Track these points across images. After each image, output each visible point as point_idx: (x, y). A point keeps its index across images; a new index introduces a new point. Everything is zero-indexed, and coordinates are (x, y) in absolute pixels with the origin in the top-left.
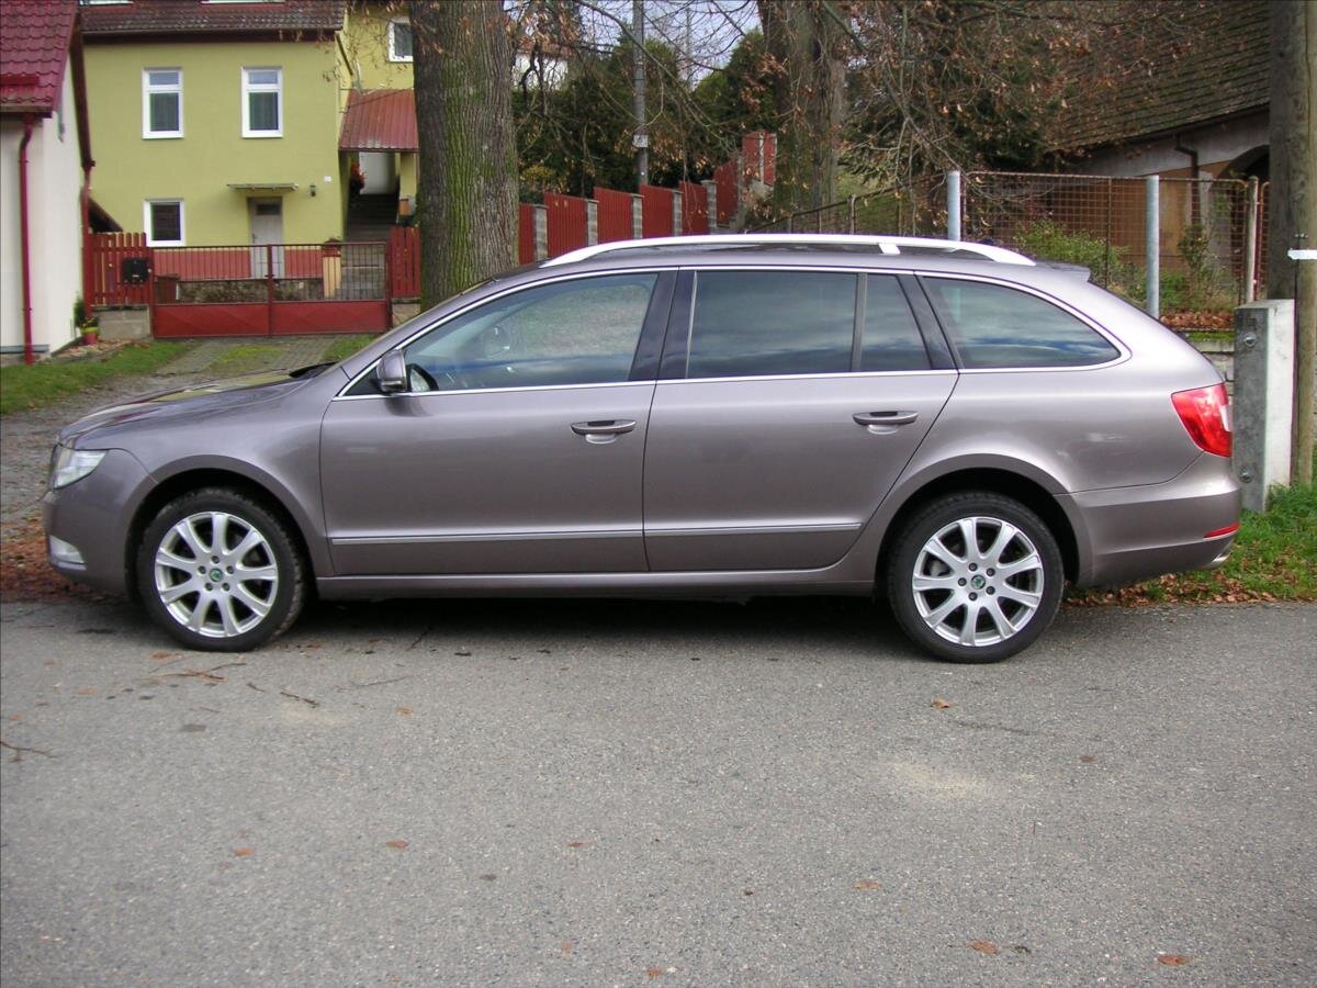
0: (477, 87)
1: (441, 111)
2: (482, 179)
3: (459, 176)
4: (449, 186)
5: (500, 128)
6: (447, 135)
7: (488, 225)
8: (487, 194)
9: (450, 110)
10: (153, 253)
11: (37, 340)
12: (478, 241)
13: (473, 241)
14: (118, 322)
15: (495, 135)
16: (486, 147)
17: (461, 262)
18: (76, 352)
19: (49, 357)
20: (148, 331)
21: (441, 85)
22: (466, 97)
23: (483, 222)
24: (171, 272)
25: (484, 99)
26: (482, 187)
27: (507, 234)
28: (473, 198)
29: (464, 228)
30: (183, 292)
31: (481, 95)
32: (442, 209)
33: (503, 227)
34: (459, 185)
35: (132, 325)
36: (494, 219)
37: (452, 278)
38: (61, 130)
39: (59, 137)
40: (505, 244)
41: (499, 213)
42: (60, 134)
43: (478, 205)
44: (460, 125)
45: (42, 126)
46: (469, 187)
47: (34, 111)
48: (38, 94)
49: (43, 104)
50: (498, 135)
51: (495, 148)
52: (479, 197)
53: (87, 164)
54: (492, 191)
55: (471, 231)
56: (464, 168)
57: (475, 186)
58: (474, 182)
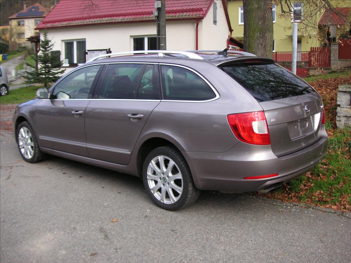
0: (258, 5)
1: (247, 13)
2: (259, 32)
3: (251, 32)
4: (249, 35)
5: (265, 17)
6: (249, 20)
7: (260, 46)
8: (260, 37)
9: (250, 12)
13: (255, 51)
15: (263, 19)
16: (260, 23)
21: (248, 5)
22: (254, 8)
23: (258, 45)
25: (260, 8)
26: (258, 35)
28: (255, 39)
29: (252, 48)
31: (259, 8)
33: (265, 47)
34: (251, 35)
36: (262, 45)
38: (215, 22)
39: (214, 24)
40: (265, 52)
41: (263, 43)
42: (214, 23)
43: (257, 41)
44: (252, 17)
45: (202, 21)
46: (254, 35)
47: (199, 17)
48: (201, 13)
49: (202, 16)
50: (264, 19)
51: (263, 23)
52: (257, 38)
53: (231, 30)
54: (261, 36)
55: (254, 48)
56: (253, 30)
57: (256, 35)
58: (256, 33)
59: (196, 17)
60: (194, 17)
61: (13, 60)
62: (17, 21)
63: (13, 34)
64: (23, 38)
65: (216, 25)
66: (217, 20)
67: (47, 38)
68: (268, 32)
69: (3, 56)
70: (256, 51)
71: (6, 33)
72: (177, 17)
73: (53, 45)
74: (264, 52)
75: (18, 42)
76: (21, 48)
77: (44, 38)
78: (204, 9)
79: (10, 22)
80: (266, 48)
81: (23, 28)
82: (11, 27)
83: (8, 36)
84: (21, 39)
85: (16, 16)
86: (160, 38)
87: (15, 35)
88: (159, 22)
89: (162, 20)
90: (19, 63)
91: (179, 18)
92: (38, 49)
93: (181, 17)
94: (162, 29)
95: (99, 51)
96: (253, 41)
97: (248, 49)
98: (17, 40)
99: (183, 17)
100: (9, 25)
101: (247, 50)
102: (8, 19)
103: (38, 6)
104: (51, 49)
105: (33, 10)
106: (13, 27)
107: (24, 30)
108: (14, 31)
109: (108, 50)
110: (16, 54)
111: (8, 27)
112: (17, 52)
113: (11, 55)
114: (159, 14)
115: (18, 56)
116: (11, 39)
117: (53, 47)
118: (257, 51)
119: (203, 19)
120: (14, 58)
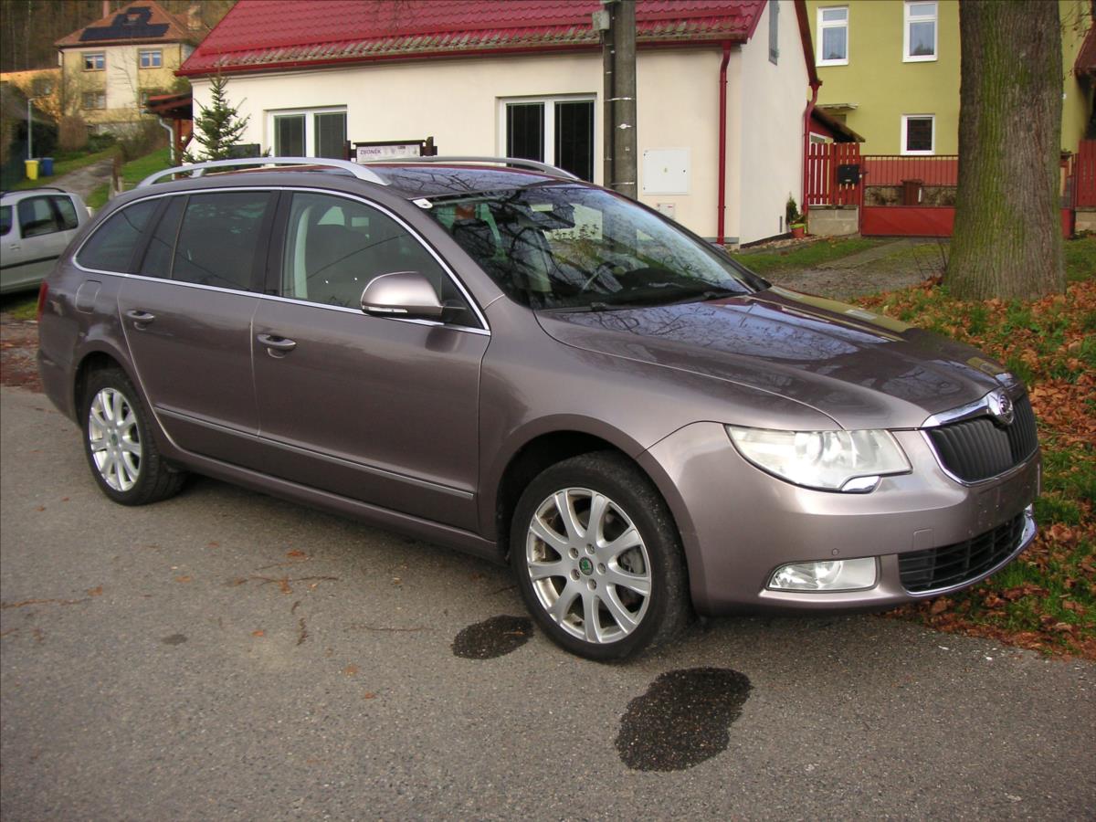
1: (979, 20)
2: (1018, 87)
3: (993, 84)
4: (982, 94)
5: (1041, 34)
7: (1022, 134)
8: (1023, 103)
10: (864, 160)
11: (730, 233)
12: (1010, 151)
13: (1005, 150)
14: (830, 220)
15: (1034, 41)
16: (1023, 54)
17: (991, 172)
18: (778, 244)
19: (739, 248)
20: (856, 228)
23: (1016, 131)
24: (917, 178)
26: (1017, 95)
27: (1043, 144)
28: (1006, 106)
29: (996, 138)
30: (925, 195)
32: (975, 118)
33: (1039, 136)
34: (992, 93)
35: (844, 223)
37: (981, 188)
38: (774, 54)
39: (770, 60)
40: (1040, 154)
41: (1035, 122)
42: (772, 58)
43: (1012, 114)
44: (997, 32)
45: (740, 51)
46: (1003, 96)
47: (733, 38)
48: (738, 23)
49: (741, 32)
50: (1037, 41)
51: (1034, 54)
52: (1013, 106)
53: (815, 83)
54: (1028, 98)
55: (1003, 140)
56: (999, 76)
57: (1010, 95)
58: (1009, 90)
59: (721, 38)
60: (713, 36)
61: (74, 178)
62: (82, 53)
63: (73, 93)
64: (102, 107)
65: (776, 64)
66: (779, 47)
67: (224, 101)
68: (1048, 87)
69: (41, 163)
70: (1007, 150)
71: (48, 92)
72: (655, 38)
73: (242, 126)
74: (1037, 154)
75: (86, 120)
76: (97, 137)
77: (216, 103)
78: (745, 12)
79: (60, 55)
80: (1043, 139)
81: (102, 76)
82: (63, 73)
83: (53, 100)
84: (97, 111)
85: (78, 37)
86: (617, 105)
87: (77, 98)
88: (613, 52)
89: (624, 45)
90: (95, 185)
91: (664, 38)
92: (183, 138)
93: (669, 38)
94: (623, 75)
95: (395, 147)
96: (999, 116)
97: (982, 142)
98: (82, 113)
99: (678, 35)
100: (58, 66)
101: (978, 145)
102: (55, 47)
103: (149, 8)
104: (237, 139)
105: (133, 18)
106: (70, 71)
107: (105, 83)
108: (75, 84)
109: (424, 144)
110: (81, 157)
111: (56, 72)
112: (84, 153)
113: (65, 163)
114: (612, 23)
115: (88, 165)
116: (62, 110)
117: (241, 134)
118: (1013, 151)
119: (745, 42)
120: (75, 172)
